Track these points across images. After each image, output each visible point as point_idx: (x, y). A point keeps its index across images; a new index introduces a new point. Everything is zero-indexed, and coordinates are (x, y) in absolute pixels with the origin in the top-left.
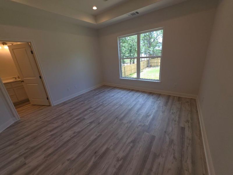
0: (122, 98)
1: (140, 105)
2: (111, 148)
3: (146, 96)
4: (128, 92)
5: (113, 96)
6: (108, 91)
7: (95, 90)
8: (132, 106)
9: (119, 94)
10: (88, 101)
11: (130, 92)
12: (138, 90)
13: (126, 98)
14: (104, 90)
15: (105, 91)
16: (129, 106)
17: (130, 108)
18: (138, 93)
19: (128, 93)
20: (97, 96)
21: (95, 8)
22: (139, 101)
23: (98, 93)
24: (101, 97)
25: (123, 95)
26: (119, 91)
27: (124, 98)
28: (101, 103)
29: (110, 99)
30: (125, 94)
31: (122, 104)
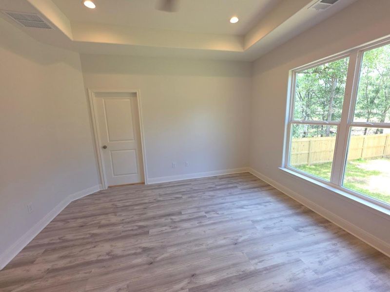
0: (257, 221)
1: (291, 280)
3: (345, 254)
4: (290, 212)
5: (242, 207)
6: (242, 190)
7: (221, 178)
8: (260, 266)
9: (260, 207)
10: (189, 197)
11: (298, 214)
12: (327, 221)
13: (267, 228)
14: (235, 185)
15: (236, 187)
16: (253, 259)
17: (252, 268)
18: (321, 229)
19: (286, 216)
20: (212, 193)
21: (234, 20)
22: (298, 261)
24: (219, 197)
25: (267, 216)
26: (269, 198)
27: (259, 227)
28: (203, 214)
29: (226, 212)
30: (276, 215)
31: (240, 240)
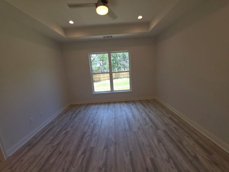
2: (153, 156)
10: (71, 128)
16: (122, 116)
21: (71, 22)
22: (125, 110)
23: (74, 116)
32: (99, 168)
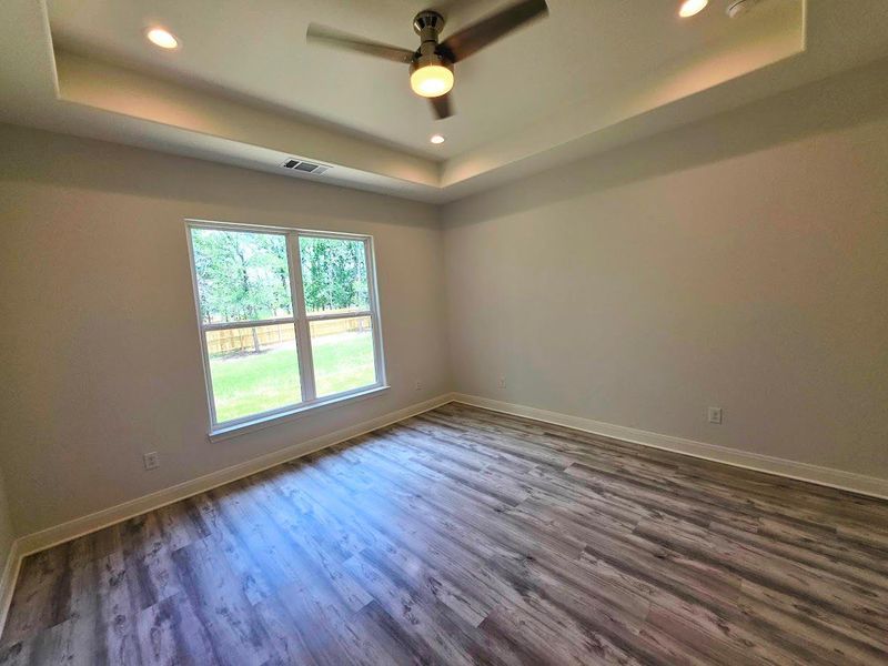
32: (590, 650)
